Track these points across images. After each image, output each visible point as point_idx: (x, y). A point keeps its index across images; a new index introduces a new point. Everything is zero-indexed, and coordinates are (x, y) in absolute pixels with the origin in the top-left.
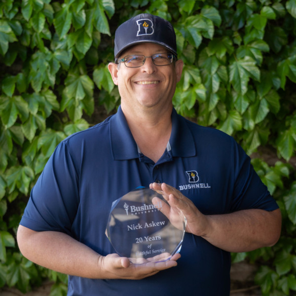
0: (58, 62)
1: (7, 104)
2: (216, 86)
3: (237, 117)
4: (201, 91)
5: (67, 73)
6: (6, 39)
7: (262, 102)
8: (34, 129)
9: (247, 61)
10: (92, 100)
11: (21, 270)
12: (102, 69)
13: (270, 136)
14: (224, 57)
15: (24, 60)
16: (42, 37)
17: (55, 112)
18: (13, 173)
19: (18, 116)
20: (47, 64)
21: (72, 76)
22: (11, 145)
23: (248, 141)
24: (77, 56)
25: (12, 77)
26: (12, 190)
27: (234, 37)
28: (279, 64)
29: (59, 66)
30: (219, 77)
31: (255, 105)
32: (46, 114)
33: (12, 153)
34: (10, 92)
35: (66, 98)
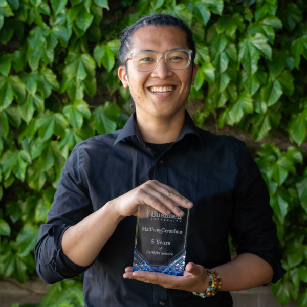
0: (56, 38)
1: (3, 83)
2: (224, 65)
3: (248, 100)
4: (210, 71)
5: (67, 50)
6: (1, 13)
7: (275, 84)
8: (31, 110)
9: (259, 39)
10: (94, 80)
11: (18, 260)
12: (103, 46)
13: (281, 120)
14: (234, 34)
15: (20, 38)
16: (41, 12)
17: (55, 92)
18: (9, 157)
19: (14, 97)
20: (43, 40)
21: (72, 54)
22: (7, 127)
23: (258, 124)
24: (77, 33)
25: (9, 55)
26: (7, 176)
27: (245, 14)
28: (294, 42)
29: (57, 42)
30: (228, 56)
31: (267, 87)
32: (45, 94)
33: (8, 136)
34: (5, 71)
35: (67, 78)
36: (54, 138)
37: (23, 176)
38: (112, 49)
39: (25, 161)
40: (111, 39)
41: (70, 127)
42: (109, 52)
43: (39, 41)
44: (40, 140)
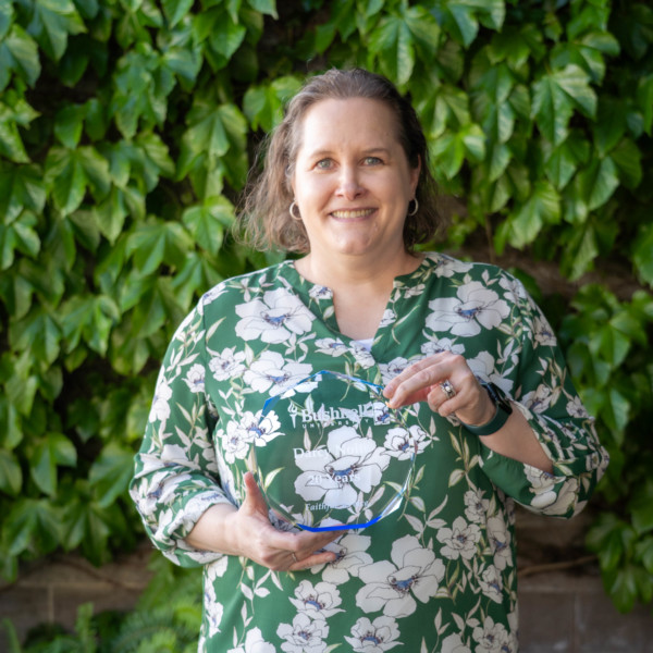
0: (171, 74)
1: (65, 164)
2: (506, 128)
3: (549, 196)
4: (475, 140)
5: (191, 98)
6: (62, 28)
7: (604, 165)
8: (119, 216)
9: (572, 76)
10: (244, 157)
12: (263, 89)
13: (619, 239)
14: (523, 66)
15: (101, 73)
16: (144, 22)
17: (165, 181)
18: (75, 309)
19: (87, 188)
20: (147, 78)
21: (201, 105)
22: (73, 250)
23: (571, 245)
24: (212, 63)
25: (76, 107)
26: (73, 344)
27: (546, 25)
28: (643, 82)
29: (173, 82)
30: (513, 108)
31: (589, 171)
32: (146, 184)
33: (74, 268)
34: (70, 138)
35: (189, 152)
36: (164, 270)
37: (103, 346)
38: (279, 95)
39: (107, 315)
40: (279, 76)
41: (197, 249)
42: (273, 102)
43: (138, 80)
44: (137, 276)
